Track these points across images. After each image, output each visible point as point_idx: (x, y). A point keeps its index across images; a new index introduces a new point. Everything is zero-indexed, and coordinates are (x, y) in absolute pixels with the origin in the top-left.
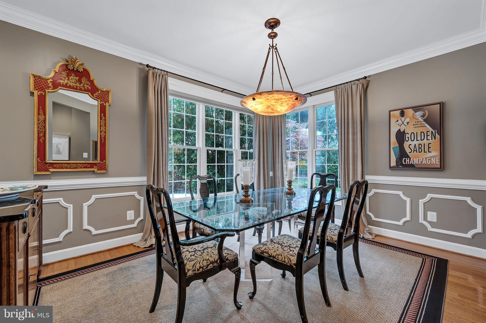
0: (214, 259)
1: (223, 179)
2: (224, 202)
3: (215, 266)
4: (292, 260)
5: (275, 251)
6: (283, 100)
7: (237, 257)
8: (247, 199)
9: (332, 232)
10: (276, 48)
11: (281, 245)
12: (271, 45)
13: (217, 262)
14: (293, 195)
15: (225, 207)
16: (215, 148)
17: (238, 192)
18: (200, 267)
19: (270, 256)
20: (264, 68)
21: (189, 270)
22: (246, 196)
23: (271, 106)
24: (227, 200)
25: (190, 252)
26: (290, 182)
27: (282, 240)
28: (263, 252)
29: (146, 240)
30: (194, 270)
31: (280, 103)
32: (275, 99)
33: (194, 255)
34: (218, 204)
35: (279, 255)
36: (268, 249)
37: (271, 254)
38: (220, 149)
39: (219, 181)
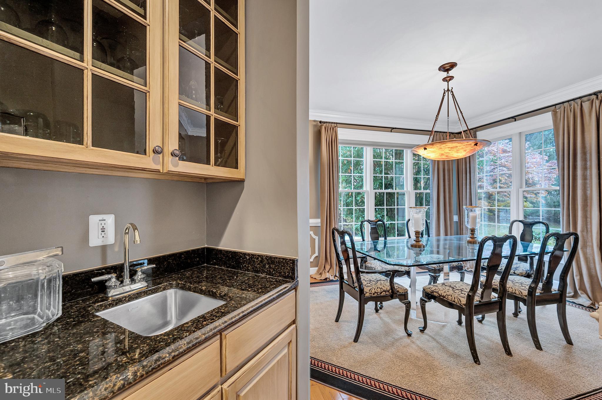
0: (387, 289)
1: (394, 222)
2: (394, 247)
3: (387, 294)
4: (461, 300)
5: (445, 292)
6: (459, 147)
7: (407, 292)
8: (417, 244)
9: (523, 286)
10: (452, 92)
11: (453, 288)
12: (446, 89)
13: (389, 292)
14: (476, 244)
15: (395, 254)
16: (383, 190)
17: (410, 237)
18: (375, 292)
19: (440, 296)
20: (437, 116)
21: (367, 293)
22: (417, 241)
23: (445, 154)
24: (398, 245)
25: (366, 281)
26: (473, 230)
27: (454, 285)
28: (433, 292)
29: (321, 274)
30: (370, 293)
31: (456, 150)
32: (449, 148)
33: (369, 283)
34: (388, 248)
35: (449, 295)
36: (438, 290)
37: (441, 294)
38: (389, 191)
39: (388, 225)
